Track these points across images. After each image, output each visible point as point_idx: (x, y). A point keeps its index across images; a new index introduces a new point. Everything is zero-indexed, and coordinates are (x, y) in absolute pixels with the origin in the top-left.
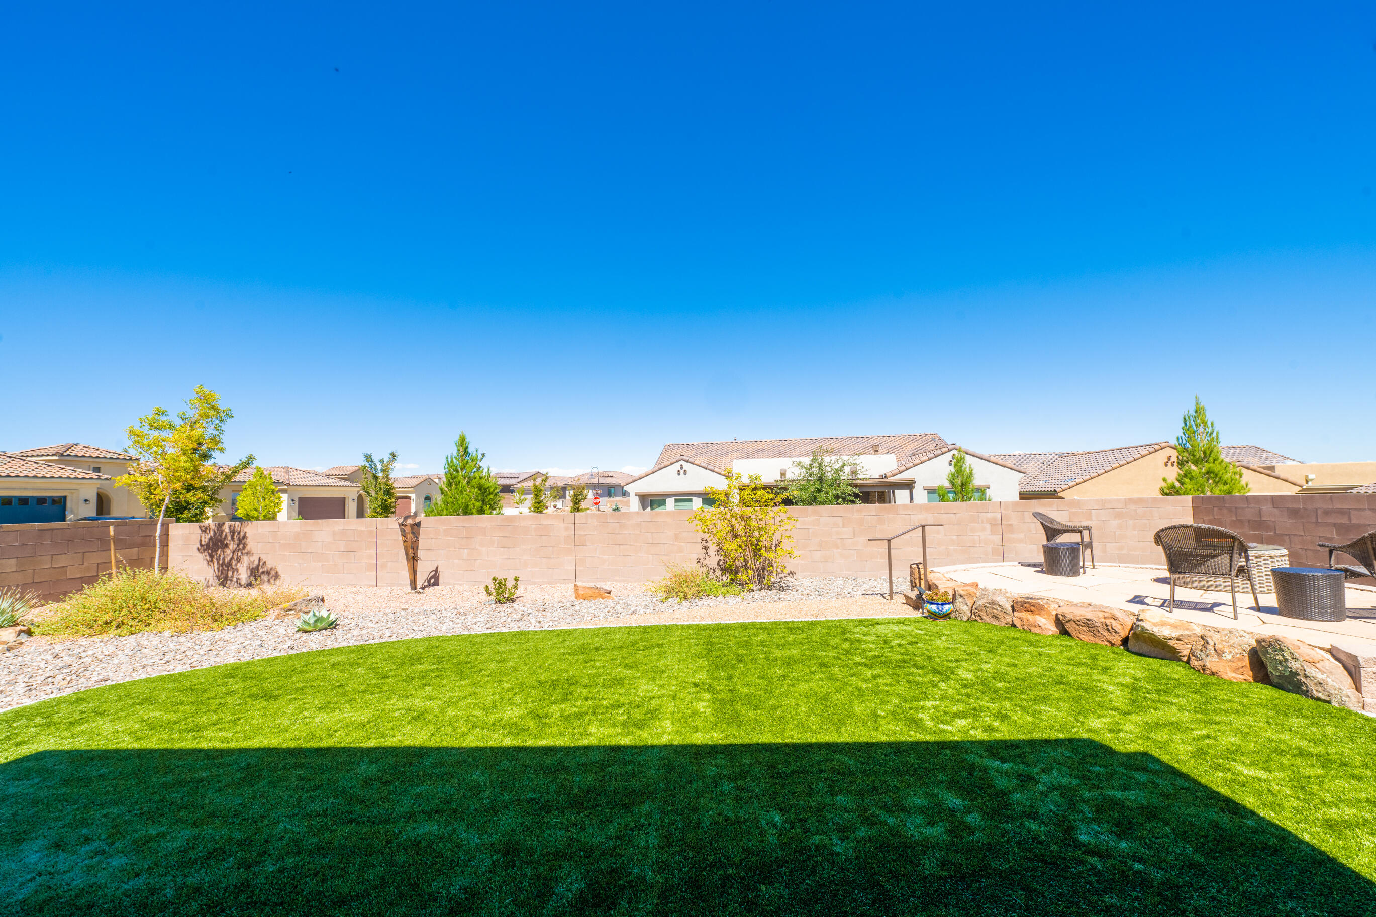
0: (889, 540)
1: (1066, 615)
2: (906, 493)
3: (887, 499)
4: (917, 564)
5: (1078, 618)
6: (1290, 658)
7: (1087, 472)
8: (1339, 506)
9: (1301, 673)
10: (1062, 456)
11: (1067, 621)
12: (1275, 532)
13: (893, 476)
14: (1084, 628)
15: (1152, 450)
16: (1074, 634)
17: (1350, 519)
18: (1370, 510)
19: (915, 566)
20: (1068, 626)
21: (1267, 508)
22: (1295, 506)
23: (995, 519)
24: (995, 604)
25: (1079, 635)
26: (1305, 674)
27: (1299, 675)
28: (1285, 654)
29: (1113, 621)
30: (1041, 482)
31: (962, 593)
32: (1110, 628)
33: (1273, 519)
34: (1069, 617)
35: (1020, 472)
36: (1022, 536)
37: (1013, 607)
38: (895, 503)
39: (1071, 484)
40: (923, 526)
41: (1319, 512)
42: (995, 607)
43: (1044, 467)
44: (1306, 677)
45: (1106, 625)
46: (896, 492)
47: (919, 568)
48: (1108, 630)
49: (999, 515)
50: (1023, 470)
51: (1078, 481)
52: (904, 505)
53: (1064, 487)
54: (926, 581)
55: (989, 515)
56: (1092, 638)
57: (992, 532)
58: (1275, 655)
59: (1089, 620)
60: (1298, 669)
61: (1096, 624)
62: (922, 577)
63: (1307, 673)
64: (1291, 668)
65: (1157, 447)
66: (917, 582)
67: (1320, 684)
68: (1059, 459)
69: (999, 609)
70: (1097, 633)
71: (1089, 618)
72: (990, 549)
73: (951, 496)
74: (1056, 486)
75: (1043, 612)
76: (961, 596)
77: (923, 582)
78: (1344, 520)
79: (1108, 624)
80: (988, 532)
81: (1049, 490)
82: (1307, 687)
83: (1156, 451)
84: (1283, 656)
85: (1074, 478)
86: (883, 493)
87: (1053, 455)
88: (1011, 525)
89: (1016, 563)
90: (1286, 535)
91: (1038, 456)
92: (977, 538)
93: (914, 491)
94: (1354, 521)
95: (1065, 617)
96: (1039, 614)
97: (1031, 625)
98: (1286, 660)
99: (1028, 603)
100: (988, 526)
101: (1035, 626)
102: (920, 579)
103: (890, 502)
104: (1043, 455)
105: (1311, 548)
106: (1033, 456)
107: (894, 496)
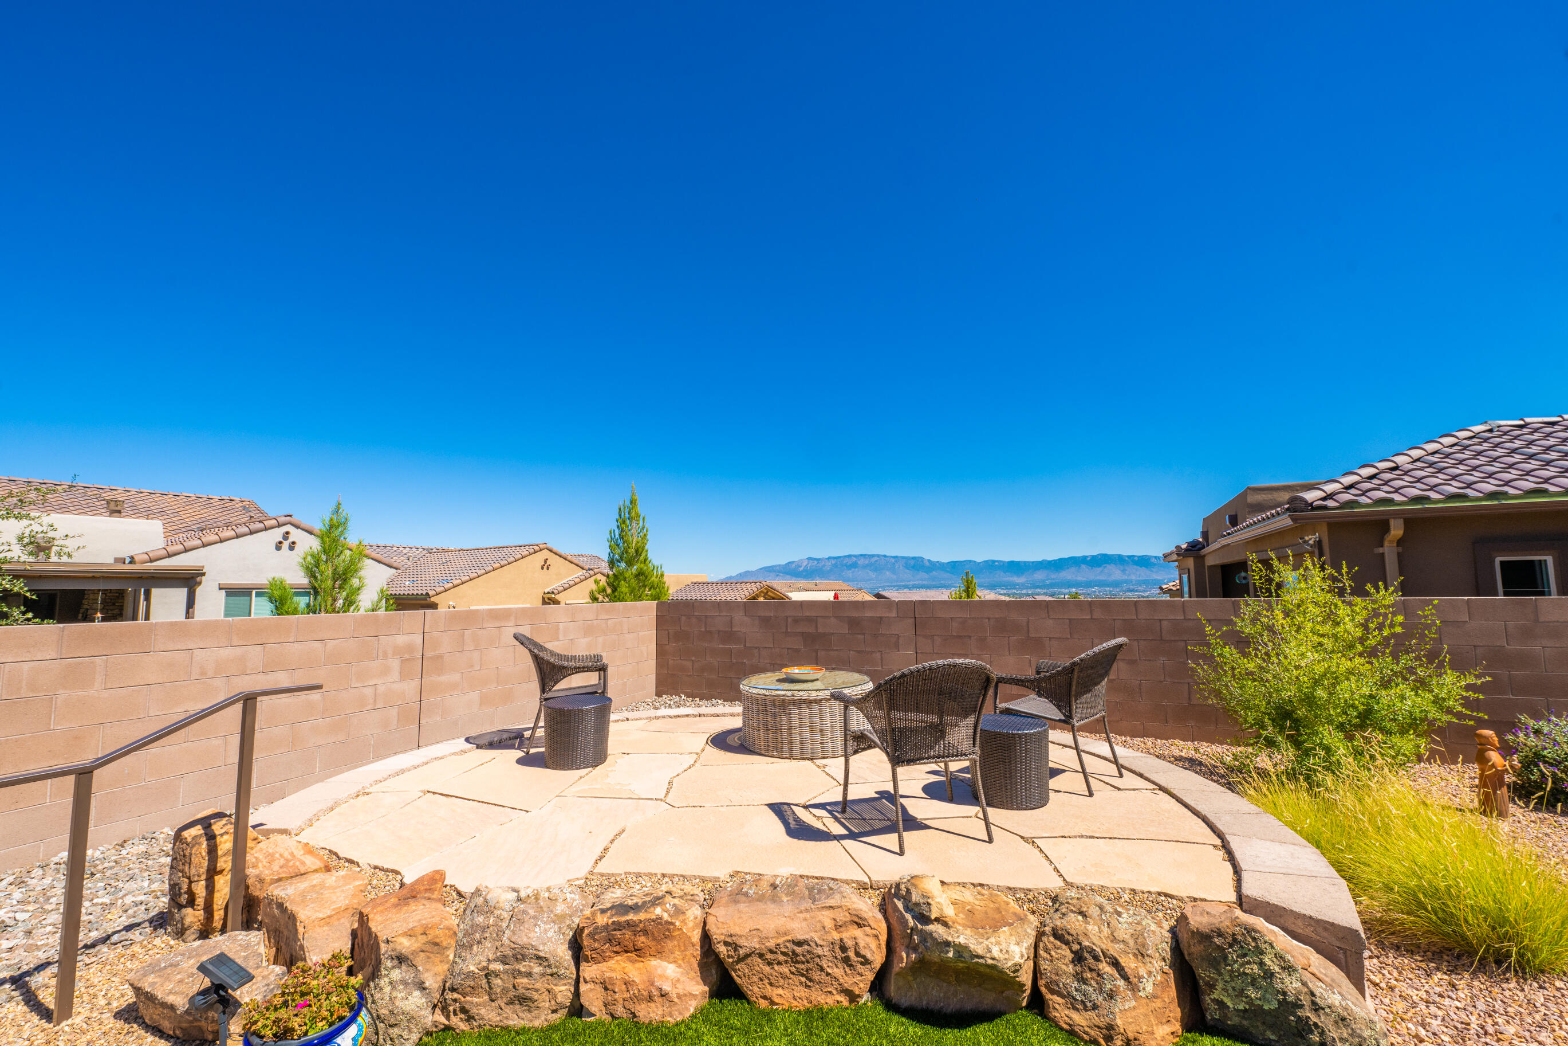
0: (84, 776)
1: (742, 942)
2: (180, 594)
3: (128, 610)
4: (206, 822)
5: (771, 944)
6: (1277, 969)
7: (465, 572)
8: (808, 614)
9: (1306, 1000)
10: (430, 551)
11: (740, 960)
12: (745, 646)
13: (151, 561)
14: (785, 969)
15: (532, 551)
16: (754, 989)
17: (816, 627)
18: (836, 617)
19: (197, 831)
20: (741, 975)
21: (739, 616)
22: (767, 614)
23: (410, 648)
24: (524, 957)
25: (769, 991)
26: (1314, 1003)
27: (1302, 1006)
28: (1267, 961)
29: (858, 933)
30: (407, 583)
31: (405, 945)
32: (851, 954)
33: (744, 630)
34: (748, 944)
35: (390, 566)
36: (456, 677)
37: (576, 946)
38: (147, 618)
39: (447, 586)
40: (249, 701)
41: (790, 620)
42: (522, 967)
43: (410, 564)
44: (1317, 1008)
45: (844, 949)
46: (155, 592)
47: (211, 837)
48: (846, 960)
49: (418, 639)
50: (395, 565)
51: (456, 582)
52: (172, 624)
53: (439, 589)
54: (240, 880)
55: (401, 640)
56: (801, 992)
57: (404, 676)
58: (1242, 965)
59: (799, 944)
60: (1299, 993)
61: (819, 951)
62: (225, 863)
63: (1318, 1000)
64: (1284, 994)
65: (536, 548)
66: (200, 889)
67: (1343, 1019)
68: (427, 555)
69: (537, 969)
70: (816, 976)
71: (800, 937)
72: (393, 712)
73: (302, 602)
74: (429, 588)
75: (670, 944)
76: (401, 959)
77: (223, 885)
78: (811, 630)
79: (850, 943)
80: (395, 675)
81: (420, 592)
82: (1322, 1033)
83: (535, 552)
84: (1261, 964)
85: (449, 578)
86: (121, 594)
87: (421, 550)
88: (440, 657)
89: (461, 744)
90: (756, 648)
91: (401, 549)
92: (369, 692)
93: (199, 591)
94: (820, 630)
95: (736, 947)
96: (659, 954)
97: (637, 998)
98: (1269, 975)
99: (629, 924)
100: (395, 664)
101: (650, 998)
102: (213, 872)
103: (134, 618)
104: (408, 549)
105: (778, 662)
106: (395, 549)
107: (148, 598)
